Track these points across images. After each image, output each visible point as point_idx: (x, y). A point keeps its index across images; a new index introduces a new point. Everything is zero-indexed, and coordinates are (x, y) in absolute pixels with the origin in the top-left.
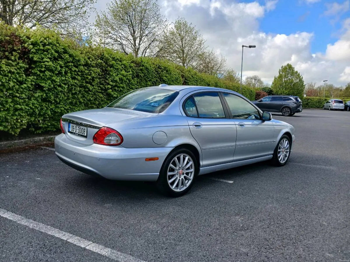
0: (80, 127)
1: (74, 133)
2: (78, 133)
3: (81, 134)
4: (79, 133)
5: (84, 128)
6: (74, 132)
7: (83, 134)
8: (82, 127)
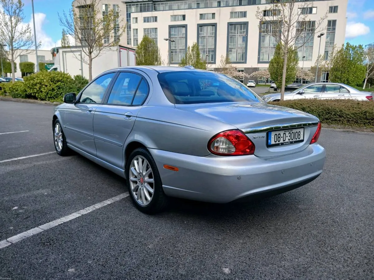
0: (291, 132)
1: (282, 144)
2: (288, 141)
3: (294, 140)
4: (291, 140)
5: (298, 130)
6: (282, 141)
7: (298, 139)
8: (294, 131)
